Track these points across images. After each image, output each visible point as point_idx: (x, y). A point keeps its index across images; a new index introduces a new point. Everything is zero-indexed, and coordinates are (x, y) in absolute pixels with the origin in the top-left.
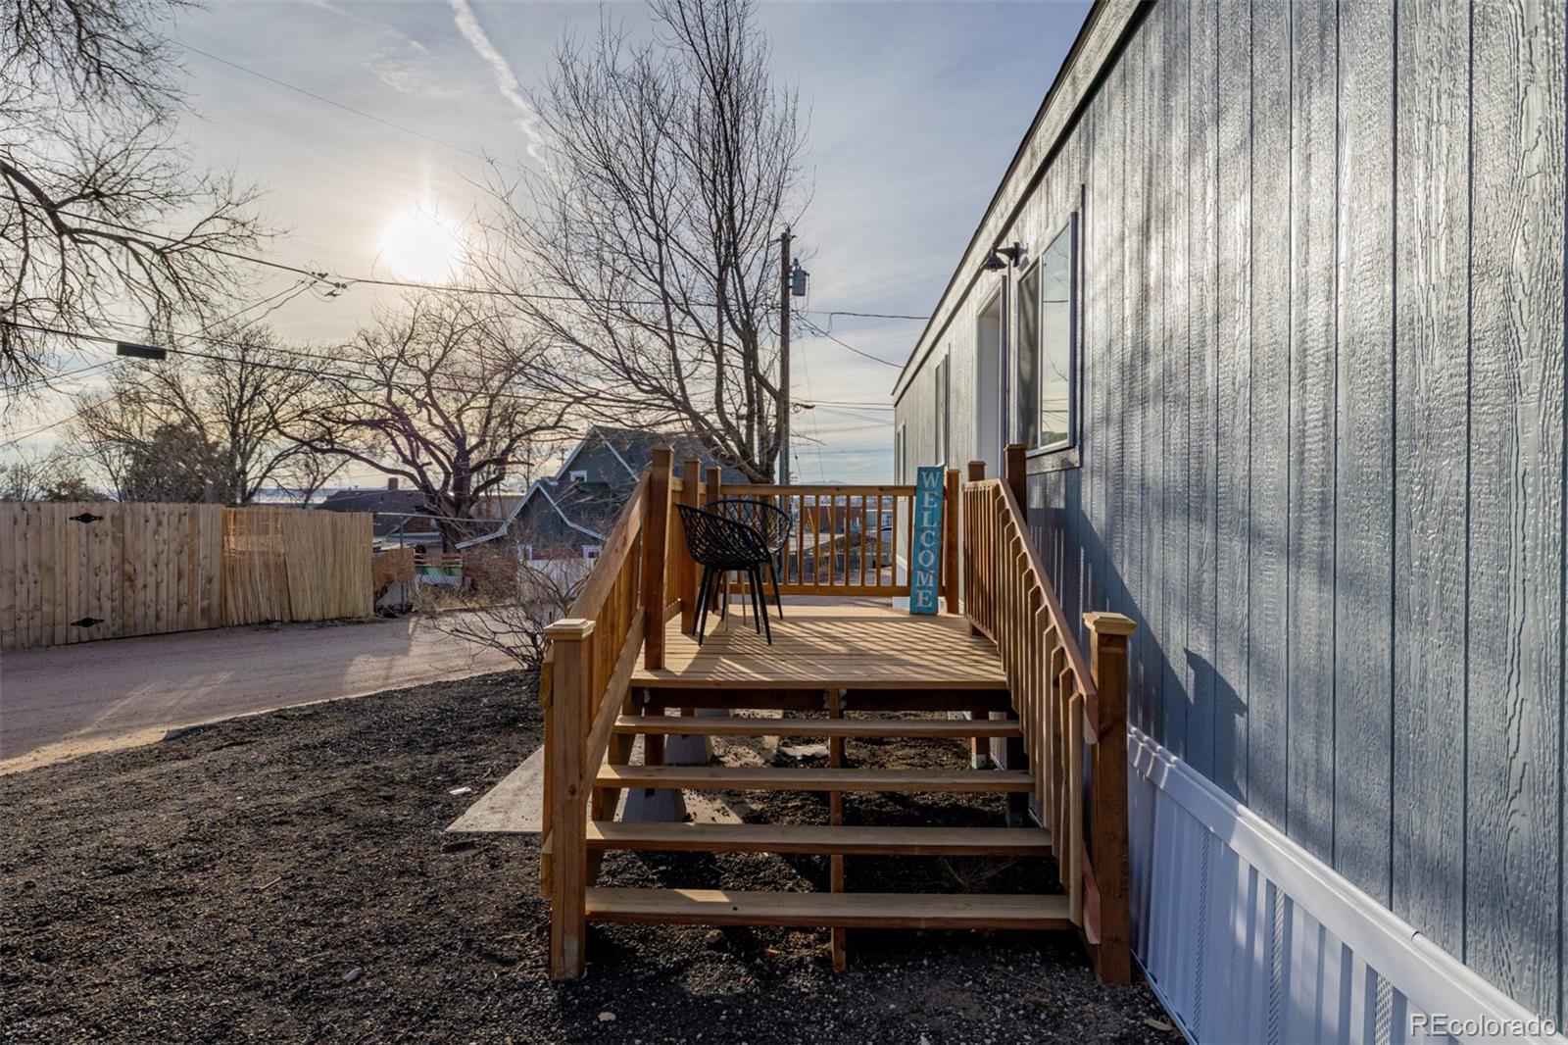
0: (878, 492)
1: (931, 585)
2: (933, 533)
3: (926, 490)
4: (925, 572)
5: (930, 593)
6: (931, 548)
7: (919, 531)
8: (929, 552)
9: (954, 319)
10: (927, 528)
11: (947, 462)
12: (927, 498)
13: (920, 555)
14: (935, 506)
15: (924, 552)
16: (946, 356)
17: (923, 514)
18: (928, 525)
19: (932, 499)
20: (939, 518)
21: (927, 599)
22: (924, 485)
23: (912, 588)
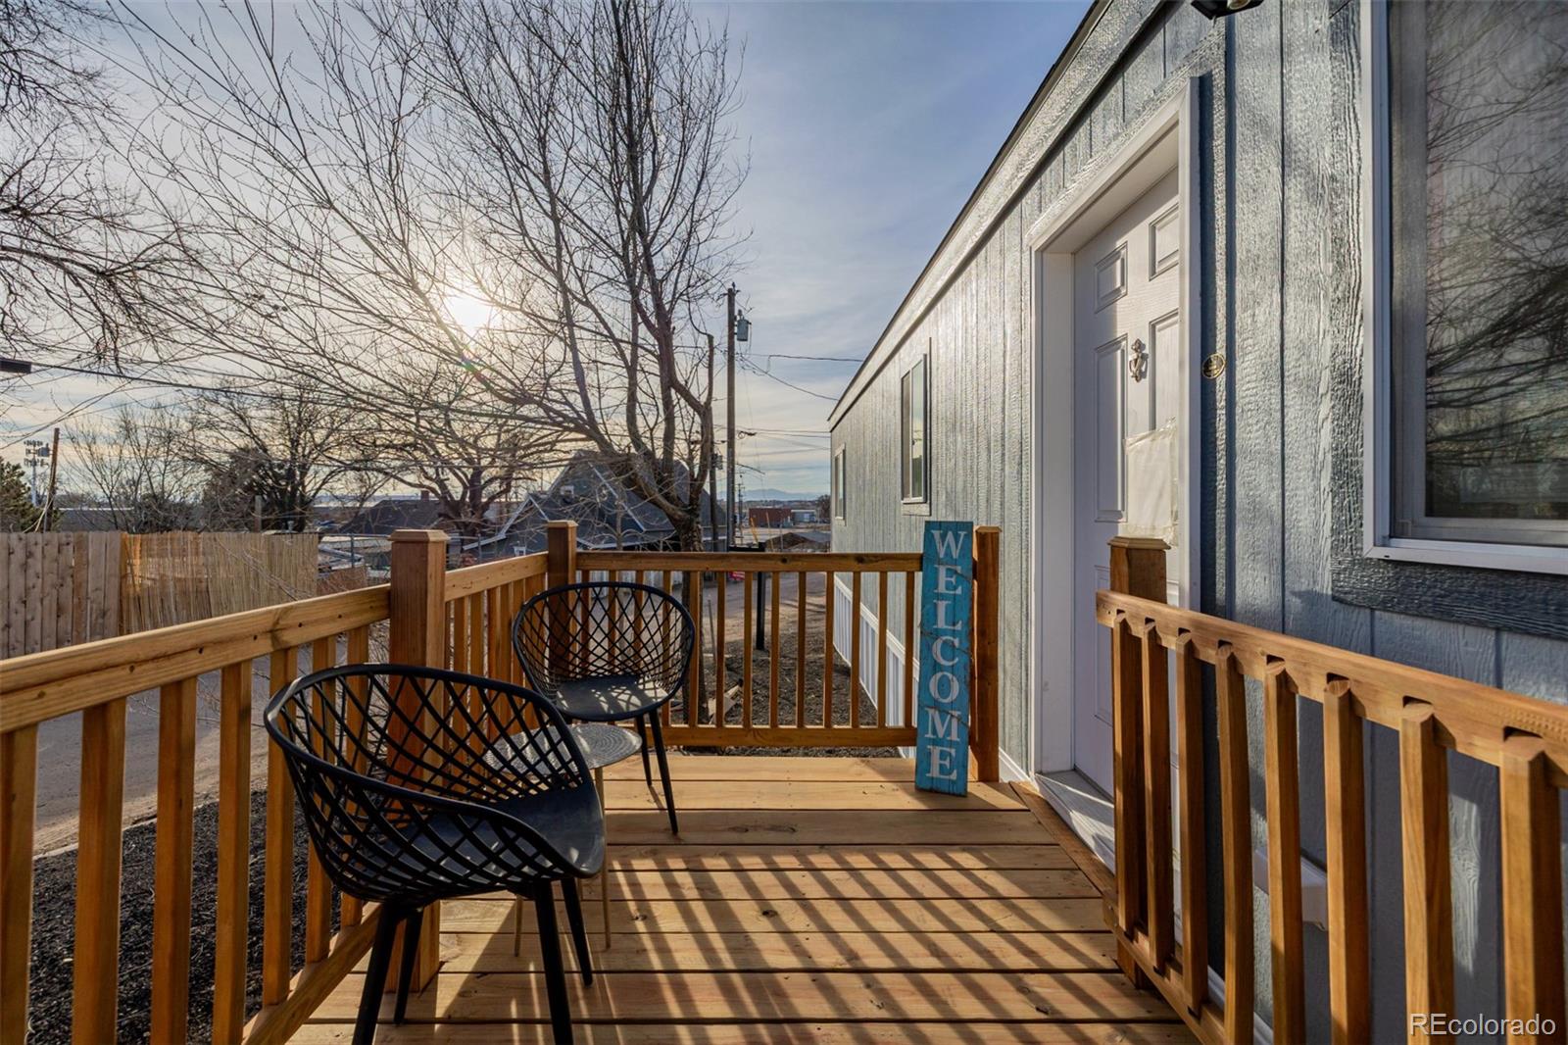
0: (854, 563)
1: (955, 737)
2: (957, 642)
3: (940, 563)
4: (943, 711)
5: (953, 751)
6: (952, 669)
7: (930, 634)
8: (950, 675)
9: (943, 300)
10: (945, 632)
11: (927, 499)
12: (943, 577)
13: (933, 680)
14: (959, 591)
15: (939, 675)
16: (925, 356)
17: (936, 605)
18: (945, 627)
19: (953, 580)
20: (966, 616)
21: (947, 763)
22: (937, 553)
23: (919, 741)
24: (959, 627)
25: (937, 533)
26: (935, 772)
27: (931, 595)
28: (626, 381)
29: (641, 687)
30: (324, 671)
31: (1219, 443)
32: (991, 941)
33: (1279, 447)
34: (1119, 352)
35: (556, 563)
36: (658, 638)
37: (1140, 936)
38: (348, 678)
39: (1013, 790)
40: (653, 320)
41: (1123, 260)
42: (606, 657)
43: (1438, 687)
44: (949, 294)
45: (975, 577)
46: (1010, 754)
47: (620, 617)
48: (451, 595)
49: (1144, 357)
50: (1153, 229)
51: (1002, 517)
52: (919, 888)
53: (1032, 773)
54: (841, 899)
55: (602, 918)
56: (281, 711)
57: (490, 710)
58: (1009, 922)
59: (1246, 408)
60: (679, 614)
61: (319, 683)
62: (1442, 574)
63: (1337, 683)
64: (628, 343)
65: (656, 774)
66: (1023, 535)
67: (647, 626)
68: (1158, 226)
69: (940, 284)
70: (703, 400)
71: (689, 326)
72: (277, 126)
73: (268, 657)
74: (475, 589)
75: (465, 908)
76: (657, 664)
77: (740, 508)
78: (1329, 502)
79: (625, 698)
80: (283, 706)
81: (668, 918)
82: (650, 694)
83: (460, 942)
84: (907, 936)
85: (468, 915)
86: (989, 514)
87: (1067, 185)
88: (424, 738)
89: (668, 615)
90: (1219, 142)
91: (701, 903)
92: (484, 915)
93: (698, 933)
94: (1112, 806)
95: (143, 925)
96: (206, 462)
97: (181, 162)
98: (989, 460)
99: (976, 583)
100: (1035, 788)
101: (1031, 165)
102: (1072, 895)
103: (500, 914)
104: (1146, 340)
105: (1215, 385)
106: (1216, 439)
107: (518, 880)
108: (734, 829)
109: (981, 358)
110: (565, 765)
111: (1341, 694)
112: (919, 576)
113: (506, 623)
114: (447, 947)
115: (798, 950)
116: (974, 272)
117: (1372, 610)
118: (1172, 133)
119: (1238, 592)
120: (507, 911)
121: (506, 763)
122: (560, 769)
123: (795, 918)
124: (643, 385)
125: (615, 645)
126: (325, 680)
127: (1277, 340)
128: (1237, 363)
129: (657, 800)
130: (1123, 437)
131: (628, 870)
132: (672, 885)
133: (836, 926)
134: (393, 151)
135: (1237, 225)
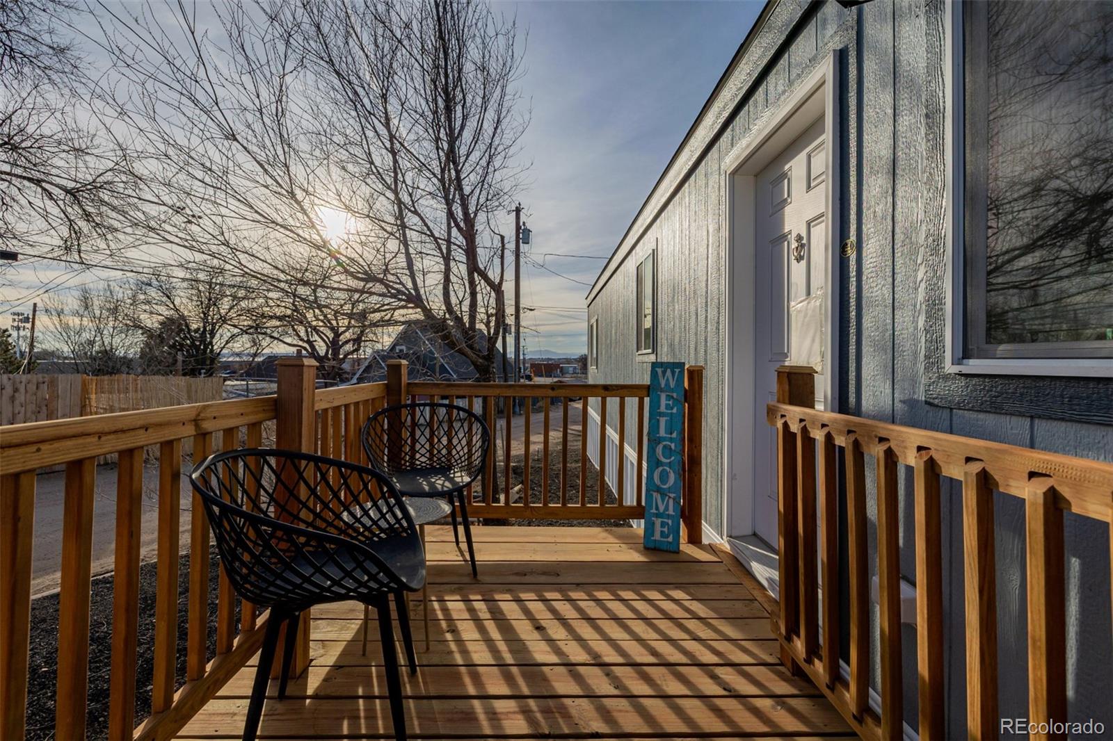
0: (602, 391)
1: (671, 512)
2: (673, 446)
3: (662, 391)
4: (663, 494)
5: (670, 522)
6: (670, 464)
7: (654, 441)
8: (668, 469)
9: (666, 211)
10: (665, 439)
11: (655, 351)
12: (663, 401)
13: (656, 472)
14: (675, 411)
15: (661, 469)
16: (653, 250)
17: (658, 421)
18: (665, 435)
19: (671, 402)
20: (679, 426)
21: (666, 530)
22: (660, 384)
23: (646, 515)
24: (674, 435)
25: (659, 370)
26: (657, 536)
27: (655, 414)
28: (443, 267)
29: (452, 476)
30: (230, 452)
31: (851, 300)
32: (692, 646)
33: (891, 302)
34: (786, 243)
35: (392, 389)
36: (464, 442)
37: (795, 638)
38: (247, 457)
39: (711, 549)
40: (462, 224)
41: (789, 179)
42: (427, 455)
43: (987, 449)
44: (670, 207)
45: (686, 401)
46: (710, 525)
47: (438, 427)
48: (320, 406)
49: (802, 246)
50: (809, 157)
51: (706, 360)
52: (643, 612)
53: (725, 537)
54: (589, 619)
55: (424, 630)
56: (201, 475)
57: (346, 483)
58: (704, 633)
59: (869, 276)
60: (479, 425)
61: (228, 459)
62: (996, 382)
63: (923, 452)
64: (444, 240)
65: (462, 537)
66: (720, 372)
67: (456, 434)
68: (812, 155)
69: (663, 200)
70: (497, 281)
71: (488, 228)
72: (196, 81)
73: (192, 438)
74: (336, 404)
75: (328, 625)
76: (463, 459)
77: (524, 364)
78: (923, 338)
79: (440, 483)
80: (203, 472)
81: (468, 632)
82: (458, 480)
83: (324, 647)
84: (634, 642)
85: (330, 629)
86: (696, 359)
87: (751, 127)
88: (300, 501)
89: (472, 425)
90: (853, 94)
91: (492, 621)
92: (341, 629)
93: (489, 641)
94: (777, 557)
95: (98, 646)
96: (142, 328)
97: (129, 106)
98: (697, 321)
99: (686, 405)
100: (727, 547)
101: (726, 114)
102: (751, 616)
103: (353, 629)
104: (804, 234)
105: (849, 260)
106: (849, 298)
107: (366, 591)
108: (517, 574)
109: (692, 250)
110: (398, 521)
111: (925, 458)
112: (647, 400)
113: (357, 429)
114: (315, 650)
115: (558, 651)
116: (687, 191)
117: (951, 409)
118: (821, 89)
119: (864, 403)
120: (358, 627)
121: (358, 520)
122: (395, 524)
123: (557, 632)
124: (454, 270)
125: (434, 447)
126: (231, 458)
127: (890, 228)
128: (864, 245)
129: (462, 555)
130: (788, 302)
131: (441, 601)
132: (471, 610)
133: (585, 636)
134: (279, 101)
135: (864, 150)
